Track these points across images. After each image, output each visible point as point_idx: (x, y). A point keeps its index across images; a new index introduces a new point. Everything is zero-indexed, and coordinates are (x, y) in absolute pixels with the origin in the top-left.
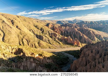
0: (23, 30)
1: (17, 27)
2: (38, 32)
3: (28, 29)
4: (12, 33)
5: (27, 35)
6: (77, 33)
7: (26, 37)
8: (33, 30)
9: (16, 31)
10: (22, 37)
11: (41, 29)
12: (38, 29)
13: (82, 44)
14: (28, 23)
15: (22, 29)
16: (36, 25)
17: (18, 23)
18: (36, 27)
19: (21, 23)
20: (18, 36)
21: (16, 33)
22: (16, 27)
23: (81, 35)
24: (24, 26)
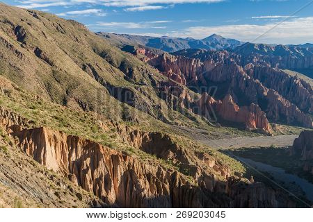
0: (62, 67)
1: (38, 52)
2: (115, 77)
3: (76, 62)
4: (26, 73)
5: (78, 84)
6: (247, 85)
7: (77, 93)
8: (96, 68)
9: (37, 66)
10: (61, 89)
11: (122, 66)
12: (111, 62)
13: (273, 126)
14: (72, 42)
15: (58, 63)
16: (101, 50)
17: (41, 39)
18: (103, 55)
19: (49, 38)
20: (49, 87)
21: (37, 76)
22: (32, 51)
23: (266, 94)
24: (61, 51)
